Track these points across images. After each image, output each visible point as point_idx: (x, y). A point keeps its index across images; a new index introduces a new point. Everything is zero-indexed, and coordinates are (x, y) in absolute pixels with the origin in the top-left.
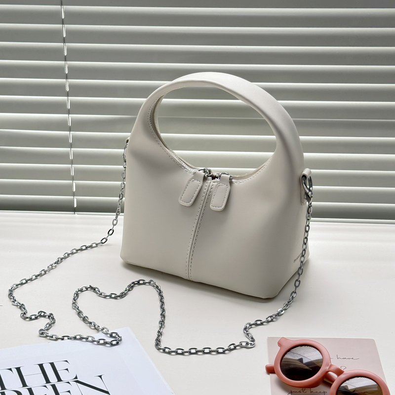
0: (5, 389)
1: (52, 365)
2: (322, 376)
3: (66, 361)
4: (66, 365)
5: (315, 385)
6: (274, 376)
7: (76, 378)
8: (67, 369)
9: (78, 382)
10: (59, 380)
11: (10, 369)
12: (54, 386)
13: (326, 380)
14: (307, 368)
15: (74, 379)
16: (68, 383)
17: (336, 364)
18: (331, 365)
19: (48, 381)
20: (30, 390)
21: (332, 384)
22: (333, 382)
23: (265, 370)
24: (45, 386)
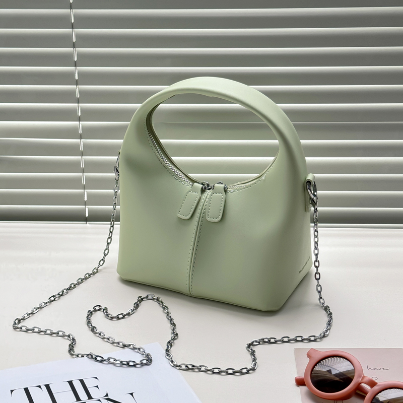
1: (82, 381)
2: (355, 387)
3: (96, 378)
4: (96, 382)
5: (347, 397)
6: (304, 388)
7: (107, 395)
8: (97, 387)
9: (109, 399)
10: (90, 397)
13: (359, 392)
14: (337, 379)
15: (105, 396)
16: (99, 400)
17: (369, 375)
18: (364, 377)
19: (78, 399)
21: (365, 396)
22: (366, 394)
23: (294, 382)
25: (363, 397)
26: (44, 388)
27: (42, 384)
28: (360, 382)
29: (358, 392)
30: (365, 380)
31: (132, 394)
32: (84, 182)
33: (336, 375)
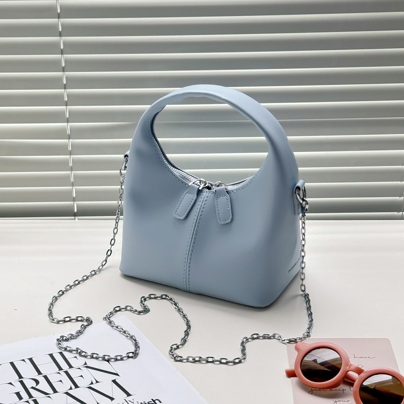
0: (22, 378)
1: (61, 354)
2: (343, 376)
5: (336, 385)
7: (86, 364)
8: (76, 357)
10: (71, 367)
11: (23, 360)
12: (66, 373)
15: (84, 365)
16: (79, 368)
17: (355, 363)
18: (351, 365)
19: (60, 369)
20: (46, 377)
21: (354, 384)
22: (354, 381)
23: (285, 374)
24: (59, 373)
25: (351, 385)
26: (28, 362)
27: (26, 357)
28: (348, 370)
29: (346, 380)
30: (352, 368)
31: (108, 361)
32: (72, 180)
33: (322, 364)
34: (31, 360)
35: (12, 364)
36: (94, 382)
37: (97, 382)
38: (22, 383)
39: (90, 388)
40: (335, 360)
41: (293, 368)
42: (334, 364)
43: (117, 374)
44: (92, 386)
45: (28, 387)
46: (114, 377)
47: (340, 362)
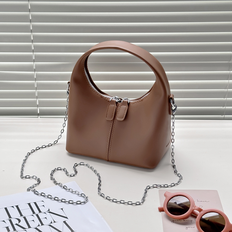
0: (11, 218)
1: (35, 203)
2: (191, 212)
3: (43, 201)
4: (43, 204)
6: (164, 213)
7: (49, 210)
8: (44, 206)
9: (50, 212)
10: (40, 212)
12: (37, 215)
16: (45, 213)
17: (198, 205)
18: (195, 206)
19: (34, 213)
20: (25, 218)
21: (197, 217)
23: (158, 210)
24: (33, 215)
25: (195, 217)
26: (15, 207)
27: (14, 205)
28: (193, 209)
29: (192, 214)
30: (196, 208)
31: (62, 209)
33: (179, 205)
34: (17, 207)
35: (6, 209)
36: (53, 222)
37: (55, 222)
38: (10, 221)
39: (50, 225)
40: (187, 203)
41: (162, 206)
42: (186, 205)
43: (67, 218)
44: (51, 224)
45: (14, 223)
46: (65, 219)
47: (189, 204)
